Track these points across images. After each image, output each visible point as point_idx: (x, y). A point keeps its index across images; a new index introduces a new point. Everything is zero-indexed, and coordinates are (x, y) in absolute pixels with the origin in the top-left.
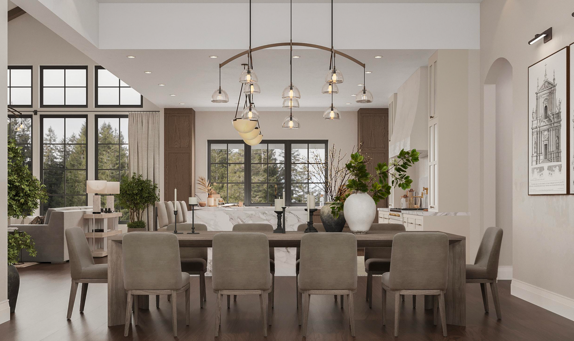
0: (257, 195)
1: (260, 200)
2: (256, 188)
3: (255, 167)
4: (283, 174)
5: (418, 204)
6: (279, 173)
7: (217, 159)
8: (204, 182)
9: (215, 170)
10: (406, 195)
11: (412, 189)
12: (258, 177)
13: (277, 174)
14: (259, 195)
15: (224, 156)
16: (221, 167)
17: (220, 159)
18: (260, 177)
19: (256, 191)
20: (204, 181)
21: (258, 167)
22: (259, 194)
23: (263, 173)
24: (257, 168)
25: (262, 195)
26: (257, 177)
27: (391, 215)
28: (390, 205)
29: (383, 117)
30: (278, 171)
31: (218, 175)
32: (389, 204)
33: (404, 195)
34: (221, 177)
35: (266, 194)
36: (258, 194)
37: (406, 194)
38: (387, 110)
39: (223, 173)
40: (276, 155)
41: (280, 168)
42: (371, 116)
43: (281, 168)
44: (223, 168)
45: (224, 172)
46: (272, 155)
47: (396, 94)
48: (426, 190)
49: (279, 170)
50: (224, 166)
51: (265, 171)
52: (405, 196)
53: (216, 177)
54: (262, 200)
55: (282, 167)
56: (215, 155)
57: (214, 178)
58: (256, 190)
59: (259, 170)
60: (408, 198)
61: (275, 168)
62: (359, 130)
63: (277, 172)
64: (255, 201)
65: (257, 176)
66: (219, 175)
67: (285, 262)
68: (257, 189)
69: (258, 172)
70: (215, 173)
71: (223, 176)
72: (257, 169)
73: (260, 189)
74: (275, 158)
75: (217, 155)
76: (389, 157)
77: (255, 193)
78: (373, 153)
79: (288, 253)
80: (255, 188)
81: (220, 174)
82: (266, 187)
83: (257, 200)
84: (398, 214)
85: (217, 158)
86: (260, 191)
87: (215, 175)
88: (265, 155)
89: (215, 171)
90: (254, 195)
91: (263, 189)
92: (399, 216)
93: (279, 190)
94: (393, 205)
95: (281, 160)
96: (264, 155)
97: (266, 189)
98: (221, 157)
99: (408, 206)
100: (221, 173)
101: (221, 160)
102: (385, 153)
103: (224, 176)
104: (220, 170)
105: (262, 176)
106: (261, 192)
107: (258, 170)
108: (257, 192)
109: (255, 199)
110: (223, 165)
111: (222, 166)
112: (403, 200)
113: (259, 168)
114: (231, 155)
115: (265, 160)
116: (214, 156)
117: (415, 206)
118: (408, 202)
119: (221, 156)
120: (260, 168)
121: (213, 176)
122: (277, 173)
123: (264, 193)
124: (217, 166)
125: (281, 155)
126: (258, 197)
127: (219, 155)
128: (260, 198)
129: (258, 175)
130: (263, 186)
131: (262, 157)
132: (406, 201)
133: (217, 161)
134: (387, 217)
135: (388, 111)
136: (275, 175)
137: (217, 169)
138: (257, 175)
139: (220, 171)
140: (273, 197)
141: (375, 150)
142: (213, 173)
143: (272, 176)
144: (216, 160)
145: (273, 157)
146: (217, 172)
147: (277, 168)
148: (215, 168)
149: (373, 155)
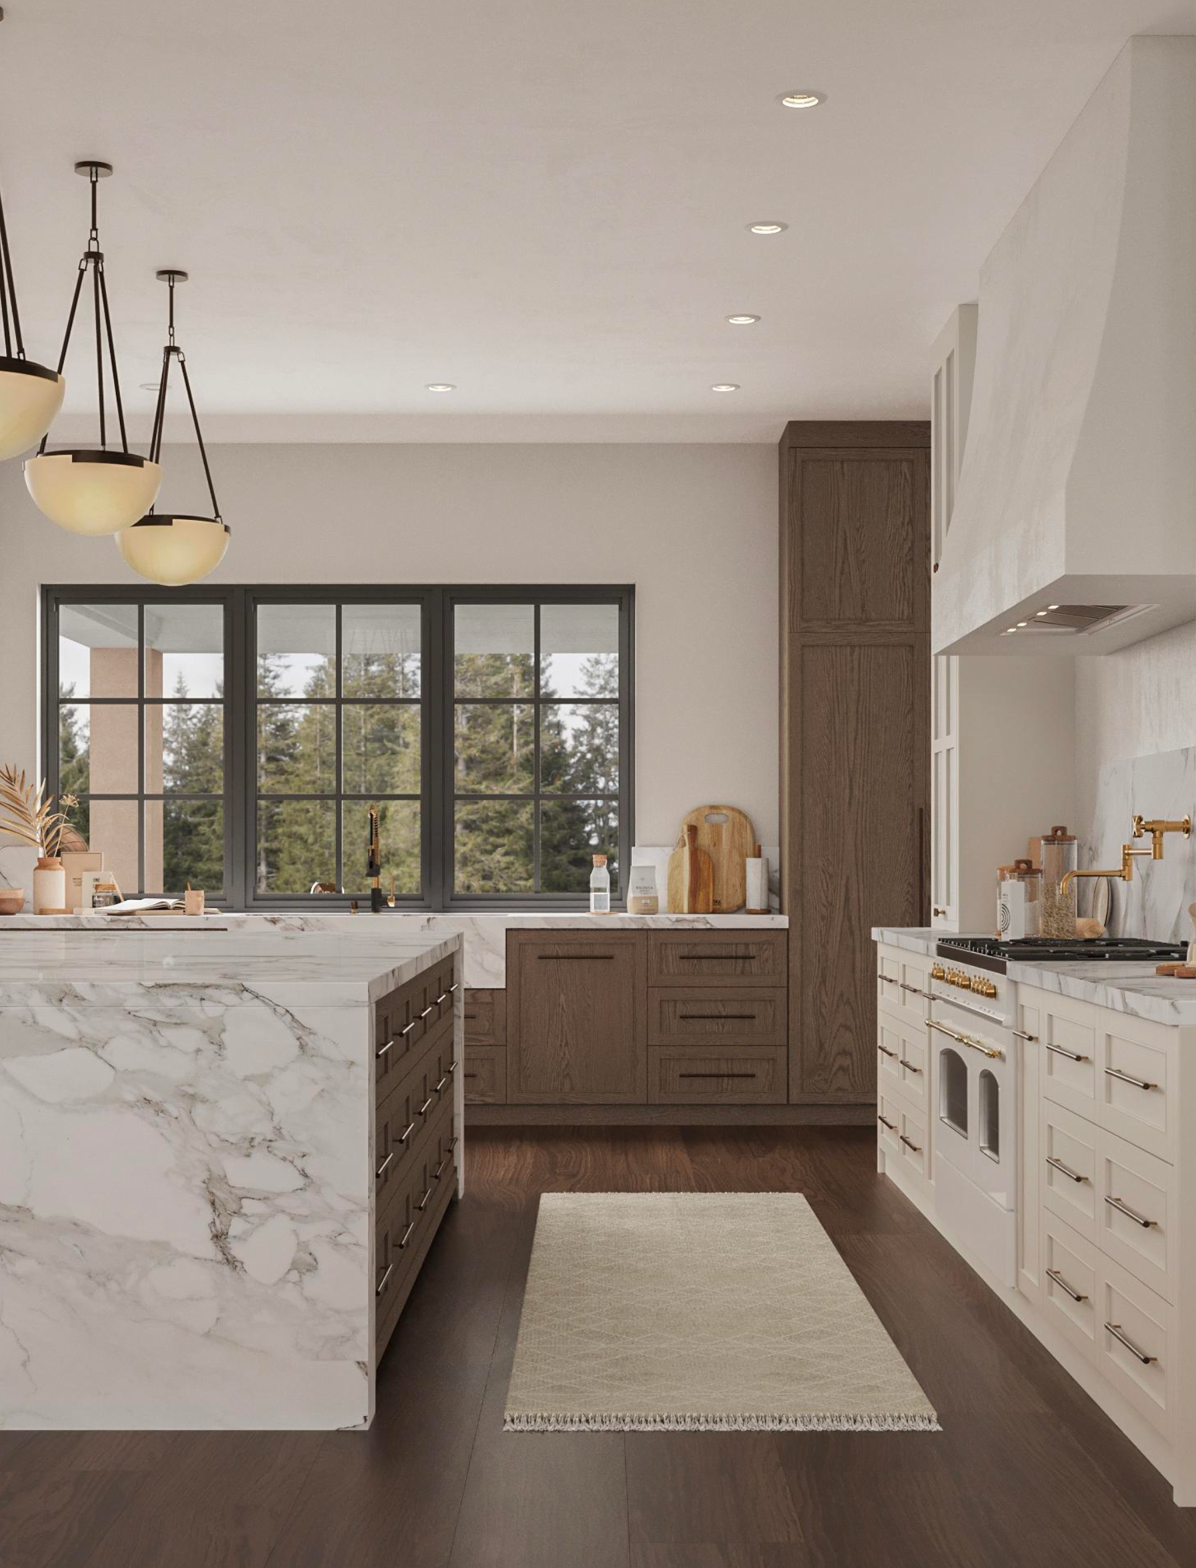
0: (496, 847)
1: (508, 863)
2: (494, 823)
3: (491, 753)
4: (583, 776)
5: (1095, 907)
6: (572, 771)
7: (362, 725)
8: (18, 794)
9: (357, 763)
10: (1028, 863)
11: (1063, 829)
12: (502, 784)
13: (564, 776)
14: (503, 845)
15: (387, 715)
16: (378, 752)
17: (372, 724)
18: (507, 785)
19: (495, 830)
20: (17, 787)
21: (501, 751)
22: (505, 840)
23: (518, 771)
24: (498, 756)
25: (515, 847)
26: (497, 786)
27: (941, 978)
28: (937, 913)
29: (905, 467)
30: (569, 766)
31: (368, 777)
32: (933, 906)
33: (1018, 862)
34: (378, 783)
35: (527, 841)
36: (500, 841)
37: (1024, 858)
38: (922, 428)
39: (384, 772)
40: (559, 713)
41: (573, 755)
42: (842, 462)
43: (579, 755)
44: (383, 754)
45: (386, 768)
46: (549, 712)
47: (969, 311)
48: (1153, 831)
49: (572, 761)
50: (388, 749)
51: (528, 764)
52: (1023, 866)
53: (360, 786)
54: (513, 863)
55: (580, 752)
56: (357, 712)
57: (355, 787)
58: (495, 827)
59: (504, 763)
60: (1041, 880)
61: (559, 754)
62: (786, 532)
63: (563, 768)
64: (492, 866)
65: (497, 781)
66: (372, 779)
67: (207, 1335)
68: (498, 824)
69: (501, 769)
70: (358, 773)
71: (383, 781)
72: (499, 759)
73: (506, 825)
74: (559, 722)
75: (362, 713)
76: (936, 647)
77: (492, 839)
78: (853, 647)
79: (226, 1269)
80: (490, 822)
81: (373, 776)
82: (527, 820)
83: (499, 862)
84: (985, 982)
85: (365, 722)
86: (509, 832)
87: (357, 779)
88: (525, 713)
89: (356, 766)
90: (487, 844)
91: (516, 824)
92: (994, 995)
93: (570, 828)
94: (953, 911)
95: (579, 730)
96: (522, 711)
97: (526, 826)
98: (376, 717)
99: (1041, 926)
100: (378, 773)
101: (376, 727)
102: (912, 647)
103: (386, 782)
104: (373, 763)
105: (515, 782)
106: (511, 837)
107: (502, 761)
108: (498, 836)
109: (492, 859)
110: (384, 745)
111: (380, 748)
112: (1014, 889)
113: (504, 754)
114: (412, 712)
115: (524, 728)
116: (353, 714)
117: (1080, 922)
118: (1041, 900)
119: (378, 714)
120: (508, 755)
121: (349, 780)
122: (566, 771)
123: (521, 838)
124: (363, 749)
125: (578, 712)
126: (500, 850)
127: (370, 712)
128: (506, 854)
129: (503, 780)
130: (518, 816)
131: (515, 719)
132: (1031, 897)
133: (363, 731)
134: (920, 980)
135: (930, 436)
136: (559, 780)
137: (363, 759)
138: (499, 778)
139: (375, 766)
140: (551, 851)
141: (865, 629)
142: (351, 770)
143: (547, 780)
144: (360, 728)
145: (550, 718)
146: (363, 767)
147: (566, 754)
148: (359, 754)
149: (852, 654)
